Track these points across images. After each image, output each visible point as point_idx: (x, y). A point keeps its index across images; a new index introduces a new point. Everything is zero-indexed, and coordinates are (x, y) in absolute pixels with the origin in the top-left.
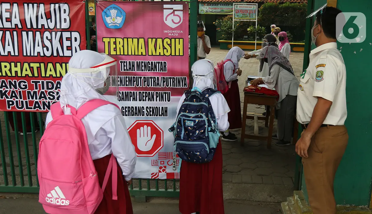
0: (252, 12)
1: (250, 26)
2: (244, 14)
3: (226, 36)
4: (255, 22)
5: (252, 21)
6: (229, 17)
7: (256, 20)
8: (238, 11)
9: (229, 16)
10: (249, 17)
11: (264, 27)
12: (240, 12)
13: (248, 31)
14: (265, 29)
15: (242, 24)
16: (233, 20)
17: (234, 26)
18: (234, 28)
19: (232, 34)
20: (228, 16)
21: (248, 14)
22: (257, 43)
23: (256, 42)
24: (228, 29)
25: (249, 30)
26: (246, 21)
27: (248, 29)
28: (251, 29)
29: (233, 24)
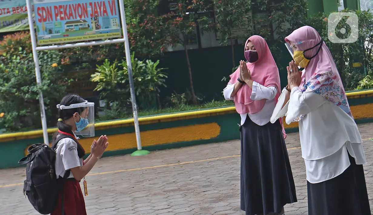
0: (105, 11)
1: (101, 63)
2: (72, 19)
3: (15, 114)
4: (123, 43)
5: (106, 45)
6: (11, 41)
7: (125, 39)
8: (49, 13)
9: (9, 37)
10: (94, 30)
11: (154, 61)
12: (56, 15)
13: (96, 83)
14: (157, 67)
15: (67, 61)
16: (34, 49)
17: (41, 72)
18: (42, 79)
19: (38, 102)
20: (7, 38)
21: (89, 20)
22: (140, 122)
23: (135, 119)
24: (18, 86)
25: (101, 80)
26: (82, 48)
27: (96, 77)
28: (106, 75)
29: (37, 65)
